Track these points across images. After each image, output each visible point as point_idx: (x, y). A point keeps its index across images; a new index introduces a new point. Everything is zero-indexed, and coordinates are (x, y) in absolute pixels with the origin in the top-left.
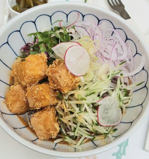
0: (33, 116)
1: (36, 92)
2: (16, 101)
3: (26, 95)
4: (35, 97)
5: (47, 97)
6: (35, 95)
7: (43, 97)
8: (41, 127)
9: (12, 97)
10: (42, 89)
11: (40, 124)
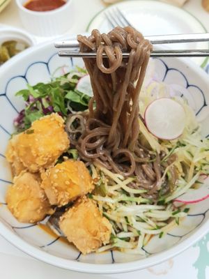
0: (64, 219)
1: (55, 176)
2: (26, 200)
3: (42, 186)
4: (56, 184)
5: (74, 181)
6: (54, 182)
7: (68, 183)
8: (82, 232)
9: (17, 195)
10: (64, 168)
11: (79, 227)
